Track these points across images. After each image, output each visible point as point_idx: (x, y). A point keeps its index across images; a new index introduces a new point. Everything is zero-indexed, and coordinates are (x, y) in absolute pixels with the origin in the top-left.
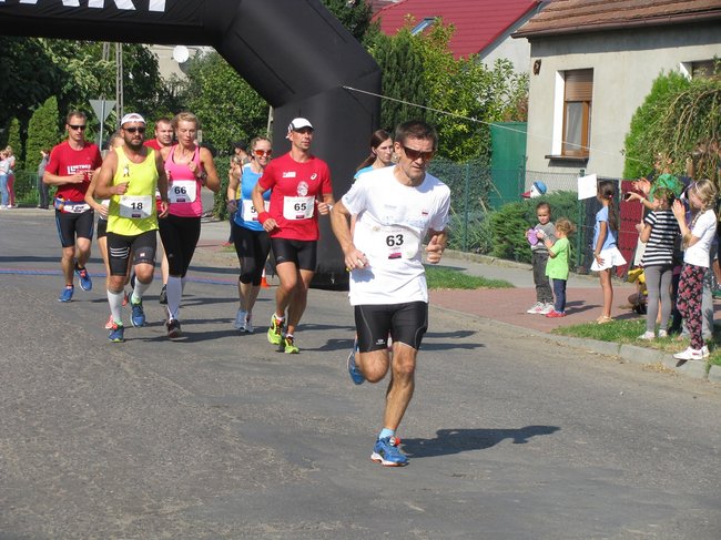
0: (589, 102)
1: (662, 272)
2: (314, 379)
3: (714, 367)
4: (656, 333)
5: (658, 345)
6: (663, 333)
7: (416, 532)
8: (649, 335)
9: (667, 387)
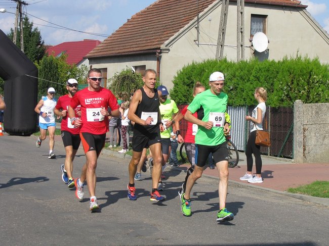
0: (106, 78)
1: (114, 128)
2: (6, 160)
3: (127, 155)
4: (113, 146)
5: (112, 149)
6: (115, 146)
7: (19, 195)
8: (111, 146)
9: (111, 161)
